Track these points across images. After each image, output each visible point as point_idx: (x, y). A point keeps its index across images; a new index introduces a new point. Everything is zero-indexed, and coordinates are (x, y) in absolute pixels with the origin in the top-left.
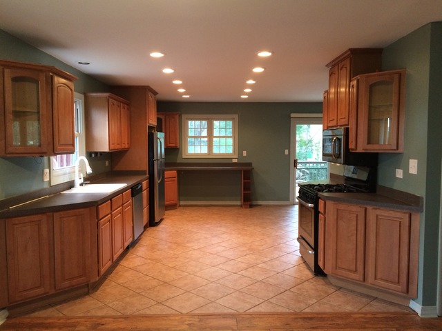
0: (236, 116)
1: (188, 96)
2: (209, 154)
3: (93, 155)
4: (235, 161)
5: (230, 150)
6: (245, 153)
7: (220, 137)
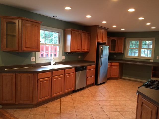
0: (154, 39)
1: (124, 29)
2: (138, 57)
3: (67, 53)
4: (151, 61)
5: (150, 56)
6: (158, 58)
7: (145, 49)
